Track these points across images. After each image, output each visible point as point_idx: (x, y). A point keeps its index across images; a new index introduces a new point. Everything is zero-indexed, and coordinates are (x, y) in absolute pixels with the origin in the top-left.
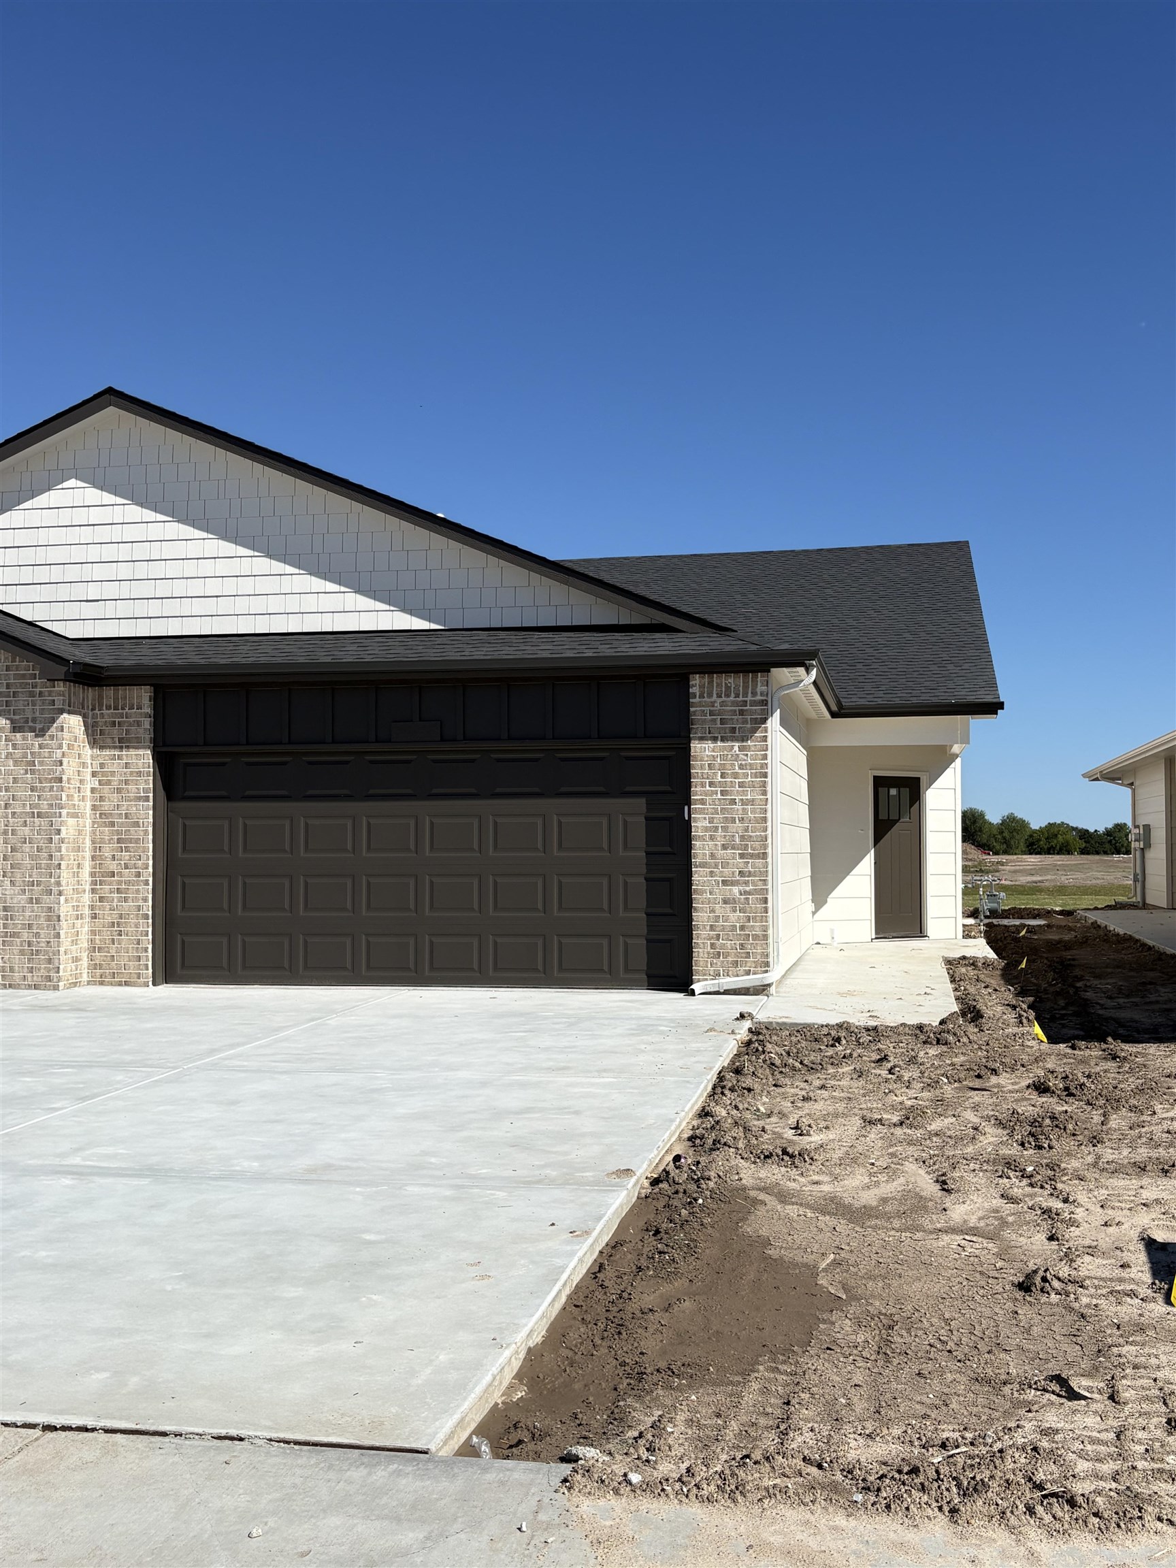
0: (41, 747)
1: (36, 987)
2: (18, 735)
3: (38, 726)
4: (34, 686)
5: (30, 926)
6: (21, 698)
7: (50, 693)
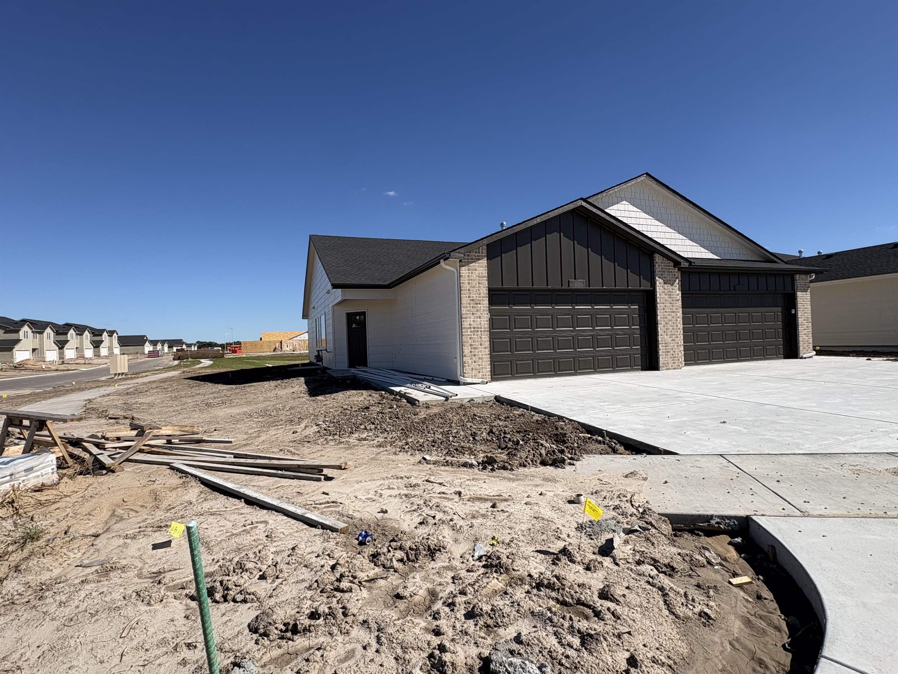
0: (672, 289)
1: (675, 369)
2: (666, 285)
3: (671, 283)
4: (669, 269)
5: (672, 349)
6: (666, 273)
7: (674, 272)
